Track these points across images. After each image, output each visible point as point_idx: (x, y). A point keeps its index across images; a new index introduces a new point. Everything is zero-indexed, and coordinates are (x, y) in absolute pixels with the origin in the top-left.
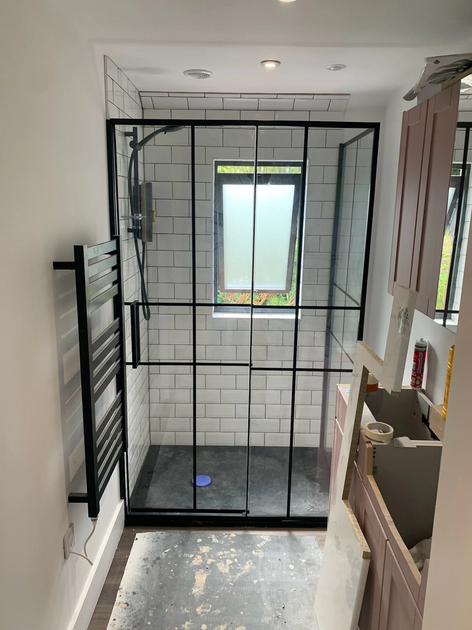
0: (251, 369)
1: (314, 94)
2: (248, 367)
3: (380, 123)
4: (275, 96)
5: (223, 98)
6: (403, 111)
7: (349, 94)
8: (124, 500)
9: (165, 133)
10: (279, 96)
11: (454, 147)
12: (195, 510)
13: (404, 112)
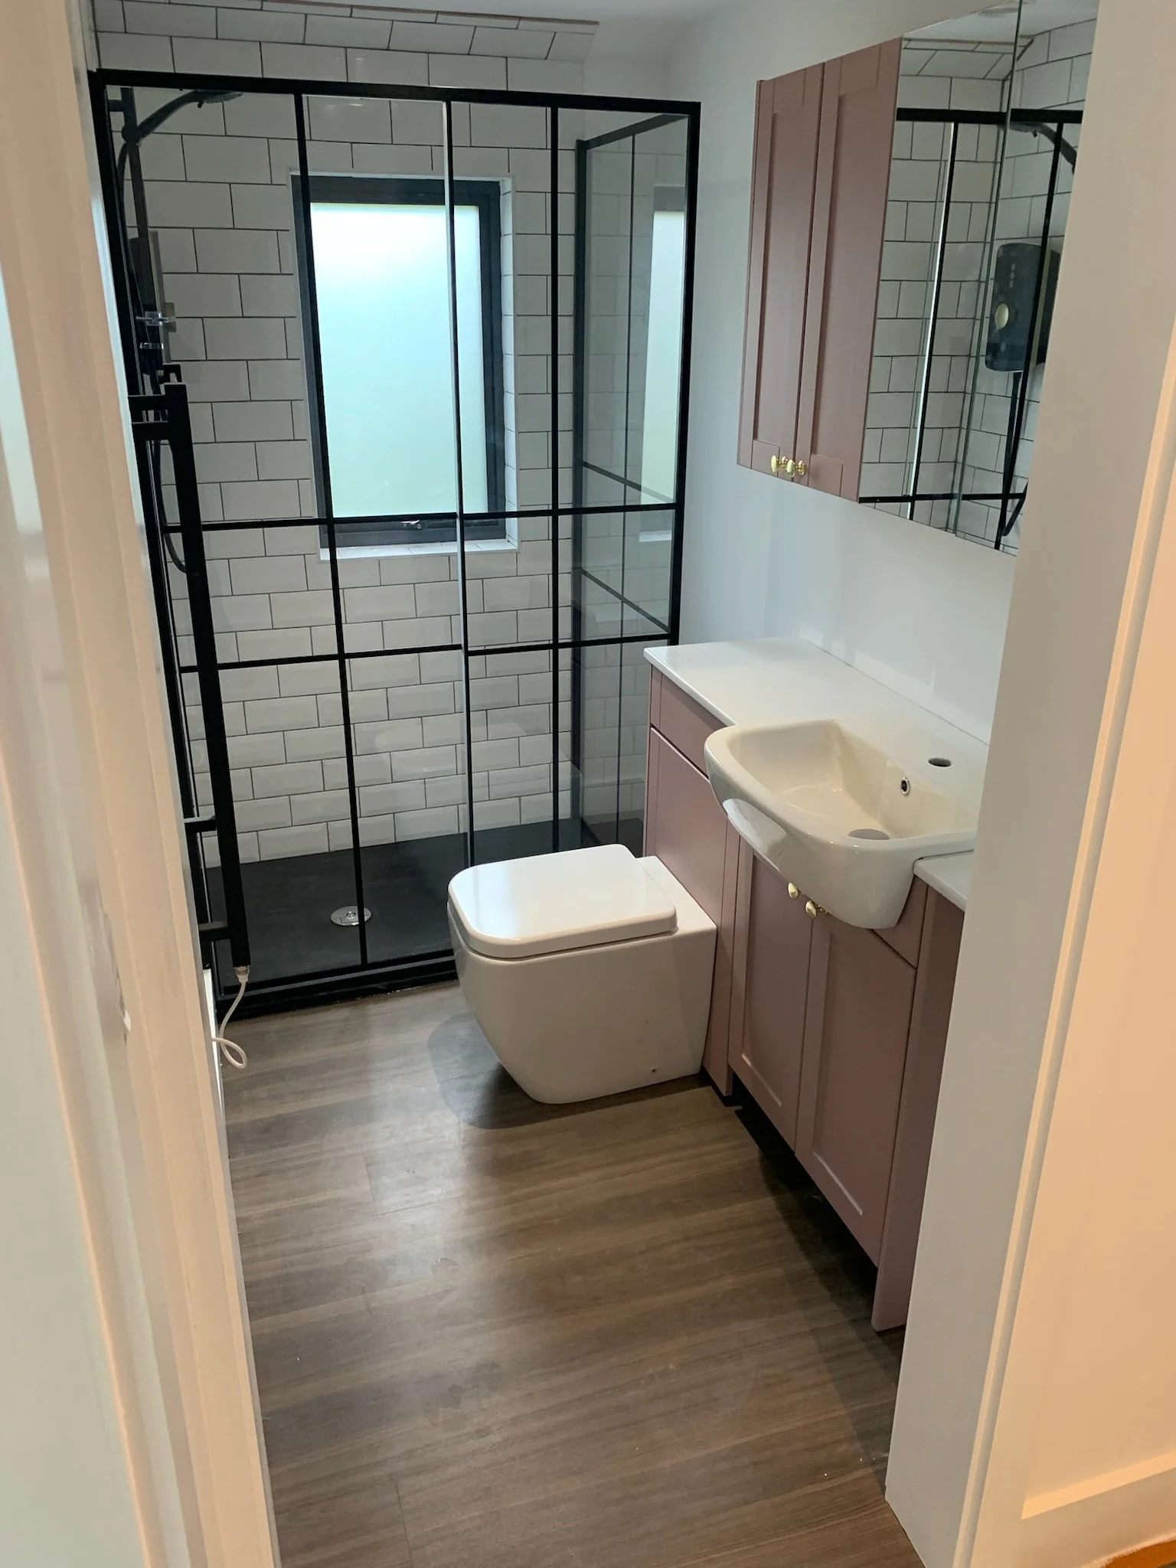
0: (468, 654)
1: (520, 18)
2: (461, 653)
3: (700, 103)
4: (431, 18)
5: (306, 15)
6: (759, 79)
7: (596, 23)
8: (210, 970)
9: (200, 106)
10: (441, 19)
11: (893, 155)
12: (365, 965)
13: (761, 81)
